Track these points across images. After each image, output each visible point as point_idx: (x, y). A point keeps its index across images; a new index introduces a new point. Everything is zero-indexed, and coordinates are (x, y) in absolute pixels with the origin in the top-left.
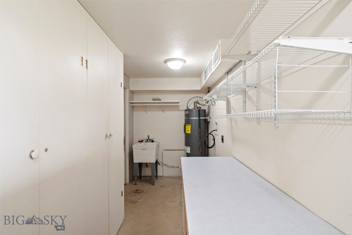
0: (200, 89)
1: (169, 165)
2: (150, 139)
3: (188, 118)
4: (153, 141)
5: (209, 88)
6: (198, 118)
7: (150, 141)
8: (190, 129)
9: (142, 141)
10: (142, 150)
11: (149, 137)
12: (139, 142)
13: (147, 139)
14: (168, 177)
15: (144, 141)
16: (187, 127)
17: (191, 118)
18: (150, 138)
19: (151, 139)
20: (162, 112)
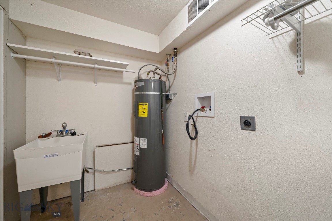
0: (158, 52)
1: (106, 170)
2: (67, 131)
3: (141, 93)
4: (74, 134)
5: (175, 49)
6: (159, 93)
7: (67, 135)
8: (146, 111)
9: (49, 135)
10: (46, 156)
11: (64, 127)
12: (39, 137)
13: (61, 131)
14: (104, 190)
15: (54, 134)
16: (140, 107)
17: (146, 93)
18: (67, 129)
19: (70, 131)
20: (92, 84)
